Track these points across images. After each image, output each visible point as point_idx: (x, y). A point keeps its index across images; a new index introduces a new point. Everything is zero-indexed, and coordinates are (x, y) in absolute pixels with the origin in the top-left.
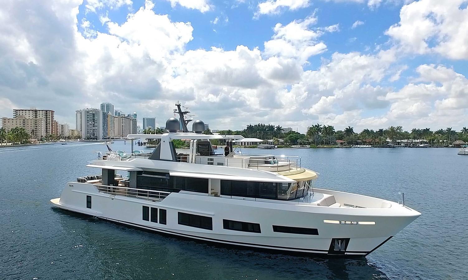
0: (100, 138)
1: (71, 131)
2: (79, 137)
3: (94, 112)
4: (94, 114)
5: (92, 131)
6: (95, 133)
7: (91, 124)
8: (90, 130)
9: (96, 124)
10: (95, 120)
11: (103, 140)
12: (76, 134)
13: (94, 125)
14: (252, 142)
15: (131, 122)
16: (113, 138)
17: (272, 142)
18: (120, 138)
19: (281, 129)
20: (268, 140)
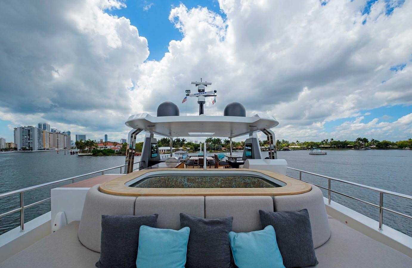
0: (35, 149)
1: (7, 144)
2: (16, 149)
3: (29, 129)
4: (29, 131)
5: (27, 144)
6: (31, 145)
7: (26, 138)
8: (26, 142)
9: (31, 138)
10: (30, 135)
11: (38, 151)
12: (13, 146)
13: (29, 138)
14: (167, 150)
15: (65, 137)
16: (48, 149)
17: (182, 150)
18: (55, 149)
19: (185, 141)
20: (179, 148)
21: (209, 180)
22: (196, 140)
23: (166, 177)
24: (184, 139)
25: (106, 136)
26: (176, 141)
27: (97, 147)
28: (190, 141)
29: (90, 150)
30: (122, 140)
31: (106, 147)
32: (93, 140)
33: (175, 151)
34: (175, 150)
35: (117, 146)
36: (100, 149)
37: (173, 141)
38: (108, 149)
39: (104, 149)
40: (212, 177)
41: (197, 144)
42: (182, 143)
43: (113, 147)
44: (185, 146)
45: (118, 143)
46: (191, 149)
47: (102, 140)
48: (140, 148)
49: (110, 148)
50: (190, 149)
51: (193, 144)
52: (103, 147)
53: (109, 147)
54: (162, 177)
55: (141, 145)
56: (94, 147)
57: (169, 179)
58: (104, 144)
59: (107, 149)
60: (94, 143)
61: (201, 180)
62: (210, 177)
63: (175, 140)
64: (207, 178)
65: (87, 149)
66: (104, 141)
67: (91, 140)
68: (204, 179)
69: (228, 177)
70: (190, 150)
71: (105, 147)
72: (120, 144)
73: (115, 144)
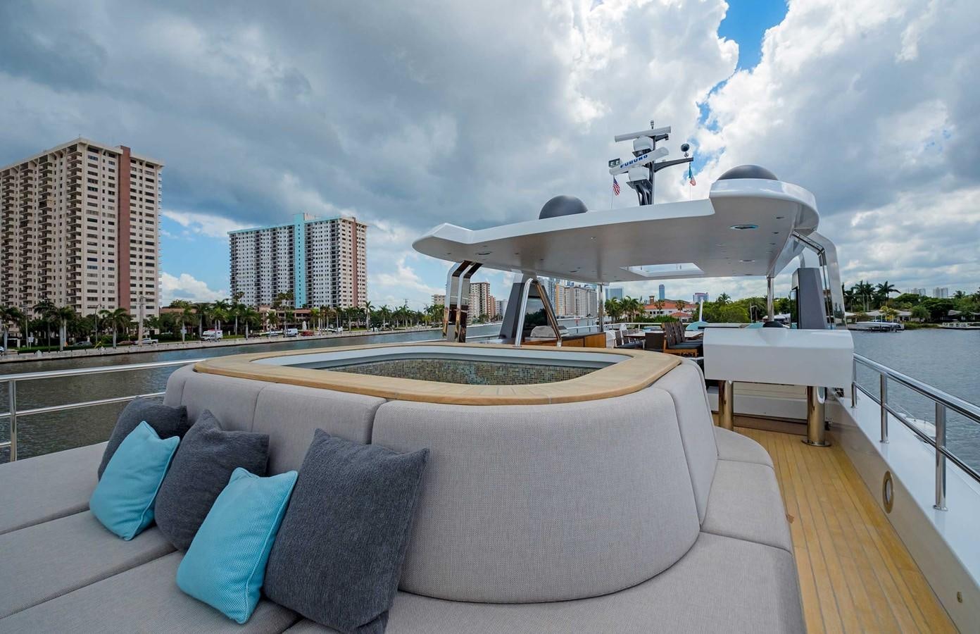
15: (589, 293)
16: (563, 318)
17: (878, 318)
18: (573, 317)
19: (892, 290)
20: (867, 313)
21: (521, 375)
22: (941, 287)
23: (436, 361)
24: (888, 285)
25: (662, 288)
26: (855, 291)
27: (642, 312)
28: (915, 289)
29: (630, 319)
30: (696, 297)
31: (662, 313)
32: (635, 298)
33: (853, 323)
34: (853, 318)
35: (684, 310)
36: (650, 316)
37: (847, 292)
38: (664, 317)
39: (656, 315)
40: (528, 367)
41: (945, 297)
42: (880, 297)
43: (675, 311)
44: (889, 306)
45: (688, 303)
46: (916, 314)
47: (653, 297)
48: (741, 314)
49: (669, 314)
50: (913, 316)
51: (924, 298)
52: (655, 313)
53: (666, 312)
54: (427, 360)
55: (743, 305)
56: (637, 312)
57: (441, 365)
58: (657, 306)
59: (662, 315)
60: (637, 303)
61: (504, 372)
62: (524, 366)
63: (852, 289)
64: (517, 370)
65: (623, 316)
66: (657, 299)
67: (632, 298)
68: (511, 370)
69: (567, 369)
70: (912, 320)
71: (658, 312)
72: (691, 306)
73: (681, 304)
